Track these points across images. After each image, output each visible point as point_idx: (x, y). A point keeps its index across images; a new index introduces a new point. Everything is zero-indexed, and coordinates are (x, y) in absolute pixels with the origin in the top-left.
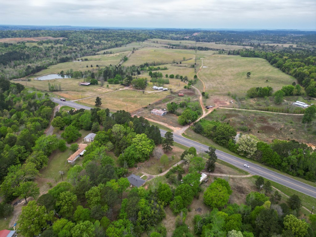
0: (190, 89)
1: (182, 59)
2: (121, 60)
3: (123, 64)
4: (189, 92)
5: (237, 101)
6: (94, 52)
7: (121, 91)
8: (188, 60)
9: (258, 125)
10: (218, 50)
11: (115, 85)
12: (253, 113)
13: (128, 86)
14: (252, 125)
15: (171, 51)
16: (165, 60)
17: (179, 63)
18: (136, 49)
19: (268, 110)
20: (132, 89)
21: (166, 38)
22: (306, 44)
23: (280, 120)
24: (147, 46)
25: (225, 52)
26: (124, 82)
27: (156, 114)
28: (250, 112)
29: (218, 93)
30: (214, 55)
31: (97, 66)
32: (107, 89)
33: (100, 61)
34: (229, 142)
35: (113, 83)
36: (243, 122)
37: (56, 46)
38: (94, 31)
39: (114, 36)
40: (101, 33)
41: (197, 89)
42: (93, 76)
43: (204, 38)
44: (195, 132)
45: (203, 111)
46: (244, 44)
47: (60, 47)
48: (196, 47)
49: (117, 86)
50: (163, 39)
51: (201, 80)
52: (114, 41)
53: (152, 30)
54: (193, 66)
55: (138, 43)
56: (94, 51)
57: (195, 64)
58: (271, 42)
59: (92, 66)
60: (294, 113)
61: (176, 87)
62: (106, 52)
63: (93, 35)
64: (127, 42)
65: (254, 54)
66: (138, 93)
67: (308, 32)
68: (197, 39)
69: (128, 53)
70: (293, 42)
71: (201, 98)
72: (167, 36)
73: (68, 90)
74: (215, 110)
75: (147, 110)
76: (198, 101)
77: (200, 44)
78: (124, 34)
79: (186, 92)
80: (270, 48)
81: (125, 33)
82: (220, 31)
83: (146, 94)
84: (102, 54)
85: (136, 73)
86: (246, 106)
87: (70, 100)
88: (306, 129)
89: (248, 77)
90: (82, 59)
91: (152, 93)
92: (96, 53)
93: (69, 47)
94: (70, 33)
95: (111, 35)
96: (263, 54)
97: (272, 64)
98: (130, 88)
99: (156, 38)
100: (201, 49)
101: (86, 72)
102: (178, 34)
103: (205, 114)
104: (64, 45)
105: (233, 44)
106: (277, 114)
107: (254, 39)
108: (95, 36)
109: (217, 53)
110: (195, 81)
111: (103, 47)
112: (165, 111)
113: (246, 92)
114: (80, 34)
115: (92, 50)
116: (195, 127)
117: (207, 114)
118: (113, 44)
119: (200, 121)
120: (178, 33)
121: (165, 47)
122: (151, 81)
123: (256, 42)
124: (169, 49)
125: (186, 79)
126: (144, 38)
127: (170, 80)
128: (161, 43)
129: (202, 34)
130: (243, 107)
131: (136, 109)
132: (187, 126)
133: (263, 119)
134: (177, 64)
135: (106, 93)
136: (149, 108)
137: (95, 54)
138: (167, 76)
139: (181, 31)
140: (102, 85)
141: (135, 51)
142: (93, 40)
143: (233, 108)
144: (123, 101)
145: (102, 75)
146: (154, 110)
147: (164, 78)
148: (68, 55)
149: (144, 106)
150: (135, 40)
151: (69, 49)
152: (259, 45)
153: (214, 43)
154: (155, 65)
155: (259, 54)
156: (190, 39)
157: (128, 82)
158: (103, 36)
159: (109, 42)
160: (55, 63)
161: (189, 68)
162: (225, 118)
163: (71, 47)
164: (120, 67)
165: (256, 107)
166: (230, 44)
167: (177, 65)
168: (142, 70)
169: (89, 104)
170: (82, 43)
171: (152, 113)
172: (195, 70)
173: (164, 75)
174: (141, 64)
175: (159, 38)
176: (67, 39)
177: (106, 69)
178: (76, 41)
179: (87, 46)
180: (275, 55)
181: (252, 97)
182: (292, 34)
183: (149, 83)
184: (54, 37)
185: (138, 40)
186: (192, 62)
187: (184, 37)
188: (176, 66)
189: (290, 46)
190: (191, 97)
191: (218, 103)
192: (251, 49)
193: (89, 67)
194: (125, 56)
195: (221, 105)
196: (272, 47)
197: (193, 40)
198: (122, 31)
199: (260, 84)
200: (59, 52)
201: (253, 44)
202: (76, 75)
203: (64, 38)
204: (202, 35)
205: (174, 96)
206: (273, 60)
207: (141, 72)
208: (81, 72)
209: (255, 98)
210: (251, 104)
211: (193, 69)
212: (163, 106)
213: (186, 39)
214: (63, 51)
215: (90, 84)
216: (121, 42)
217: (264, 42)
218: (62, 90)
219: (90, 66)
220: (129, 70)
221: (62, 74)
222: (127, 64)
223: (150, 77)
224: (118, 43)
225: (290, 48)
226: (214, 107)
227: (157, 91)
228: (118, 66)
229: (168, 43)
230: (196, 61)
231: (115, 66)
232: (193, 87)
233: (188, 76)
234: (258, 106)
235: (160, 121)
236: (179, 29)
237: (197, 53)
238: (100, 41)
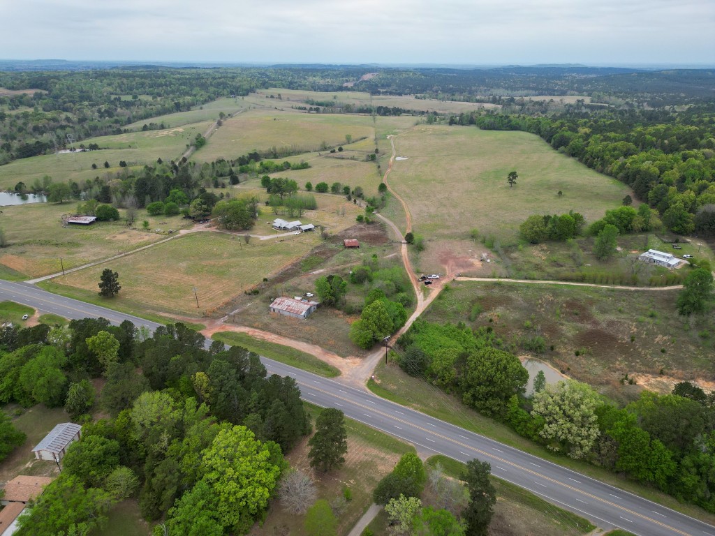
0: (373, 223)
1: (344, 140)
2: (187, 146)
3: (193, 156)
4: (371, 232)
5: (499, 256)
6: (118, 126)
7: (181, 237)
8: (357, 141)
9: (569, 329)
10: (423, 113)
11: (168, 220)
12: (547, 289)
13: (205, 221)
14: (553, 331)
15: (314, 117)
16: (300, 142)
17: (337, 150)
18: (227, 115)
19: (582, 280)
20: (213, 229)
21: (300, 86)
22: (610, 95)
23: (622, 309)
24: (254, 108)
25: (441, 119)
26: (191, 209)
27: (286, 314)
28: (541, 289)
29: (446, 232)
30: (417, 128)
31: (123, 164)
32: (144, 234)
33: (130, 150)
34: (508, 405)
35: (162, 214)
36: (528, 323)
37: (14, 113)
38: (120, 72)
39: (171, 83)
40: (138, 76)
41: (391, 224)
42: (105, 195)
43: (388, 85)
44: (406, 371)
45: (417, 293)
46: (478, 97)
47: (26, 115)
48: (372, 108)
49: (175, 222)
50: (293, 89)
51: (397, 196)
52: (171, 96)
53: (267, 68)
54: (372, 158)
55: (232, 100)
56: (117, 122)
57: (377, 151)
58: (534, 92)
59: (107, 165)
60: (650, 285)
61: (336, 218)
62: (148, 125)
63: (117, 81)
64: (205, 97)
65: (508, 123)
66: (232, 242)
67: (603, 69)
68: (374, 89)
69: (206, 127)
70: (580, 92)
71: (404, 249)
72: (303, 82)
73: (28, 243)
74: (446, 289)
75: (257, 301)
76: (397, 260)
77: (382, 99)
78: (199, 77)
79: (363, 233)
80: (537, 107)
81: (199, 75)
82: (421, 69)
83: (254, 246)
84: (138, 130)
85: (227, 180)
86: (526, 267)
87: (25, 278)
88: (696, 334)
89: (511, 183)
90: (82, 147)
91: (271, 240)
92: (122, 128)
93: (49, 115)
94: (55, 77)
95: (162, 81)
96: (528, 123)
97: (556, 147)
98: (210, 227)
99: (275, 86)
100: (384, 111)
101: (88, 182)
102: (327, 76)
103: (422, 304)
104: (36, 109)
105: (455, 98)
106: (609, 290)
107: (499, 87)
108: (123, 83)
109: (424, 121)
110: (383, 199)
111: (142, 111)
112: (312, 303)
113: (518, 228)
114: (83, 81)
115: (112, 119)
116: (401, 355)
117: (429, 300)
118: (169, 104)
119: (414, 328)
120: (329, 75)
121: (300, 108)
122: (267, 203)
123: (504, 94)
124: (309, 112)
125: (359, 194)
126: (246, 86)
127: (319, 198)
128: (288, 99)
129: (383, 75)
130: (519, 272)
131: (226, 299)
132: (378, 349)
133: (577, 310)
134: (331, 152)
135: (138, 247)
136: (265, 292)
137: (119, 132)
138: (309, 187)
139: (335, 70)
140: (130, 222)
141: (225, 120)
142: (116, 94)
143: (494, 277)
144: (189, 271)
145: (133, 191)
146: (278, 300)
147: (302, 194)
148: (44, 135)
149: (250, 287)
150: (225, 92)
151: (49, 120)
152: (512, 100)
153: (411, 98)
154: (275, 156)
155: (520, 123)
156: (356, 88)
157: (204, 211)
158: (143, 85)
159: (159, 99)
160: (5, 160)
161: (362, 163)
162: (480, 312)
163: (55, 115)
164: (185, 165)
165: (551, 270)
166: (448, 99)
167: (332, 154)
168: (242, 171)
169: (81, 291)
170: (86, 103)
171: (272, 310)
172: (379, 167)
173: (301, 184)
174: (240, 155)
175: (284, 87)
176: (47, 92)
177: (143, 176)
178: (71, 97)
179: (99, 111)
180: (558, 123)
181: (534, 242)
182: (574, 74)
183: (262, 207)
184: (12, 88)
185: (232, 93)
186: (368, 145)
187: (343, 83)
188: (330, 157)
189: (578, 101)
190: (377, 250)
191: (451, 262)
192: (496, 109)
193: (98, 166)
194: (199, 135)
195: (462, 271)
196: (540, 104)
197: (364, 91)
198: (194, 71)
199: (544, 201)
200: (20, 130)
201: (497, 97)
202: (57, 195)
203: (39, 91)
204: (383, 79)
205: (333, 246)
206: (557, 136)
207: (241, 177)
208: (75, 185)
209: (541, 242)
210: (538, 262)
211: (372, 165)
212: (302, 281)
213: (347, 89)
214: (31, 125)
215: (96, 219)
216: (188, 99)
217: (520, 92)
218: (10, 242)
219: (103, 166)
220: (209, 171)
221: (20, 190)
222: (205, 157)
223: (265, 190)
224: (181, 101)
225: (578, 105)
226: (443, 276)
227: (286, 234)
228: (180, 163)
229: (305, 99)
230: (376, 144)
231: (173, 162)
232: (379, 216)
233: (362, 187)
234: (556, 269)
235: (297, 339)
236: (330, 65)
237: (378, 122)
238: (135, 97)
